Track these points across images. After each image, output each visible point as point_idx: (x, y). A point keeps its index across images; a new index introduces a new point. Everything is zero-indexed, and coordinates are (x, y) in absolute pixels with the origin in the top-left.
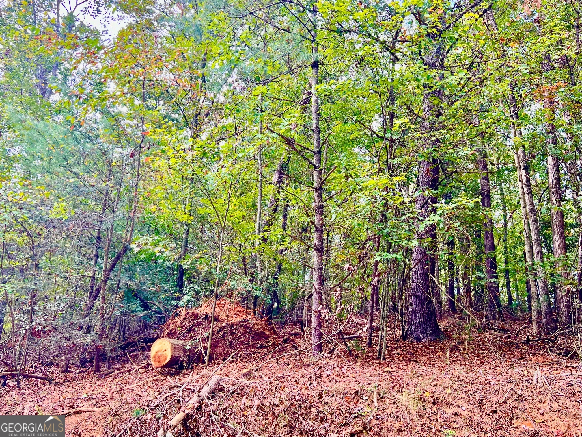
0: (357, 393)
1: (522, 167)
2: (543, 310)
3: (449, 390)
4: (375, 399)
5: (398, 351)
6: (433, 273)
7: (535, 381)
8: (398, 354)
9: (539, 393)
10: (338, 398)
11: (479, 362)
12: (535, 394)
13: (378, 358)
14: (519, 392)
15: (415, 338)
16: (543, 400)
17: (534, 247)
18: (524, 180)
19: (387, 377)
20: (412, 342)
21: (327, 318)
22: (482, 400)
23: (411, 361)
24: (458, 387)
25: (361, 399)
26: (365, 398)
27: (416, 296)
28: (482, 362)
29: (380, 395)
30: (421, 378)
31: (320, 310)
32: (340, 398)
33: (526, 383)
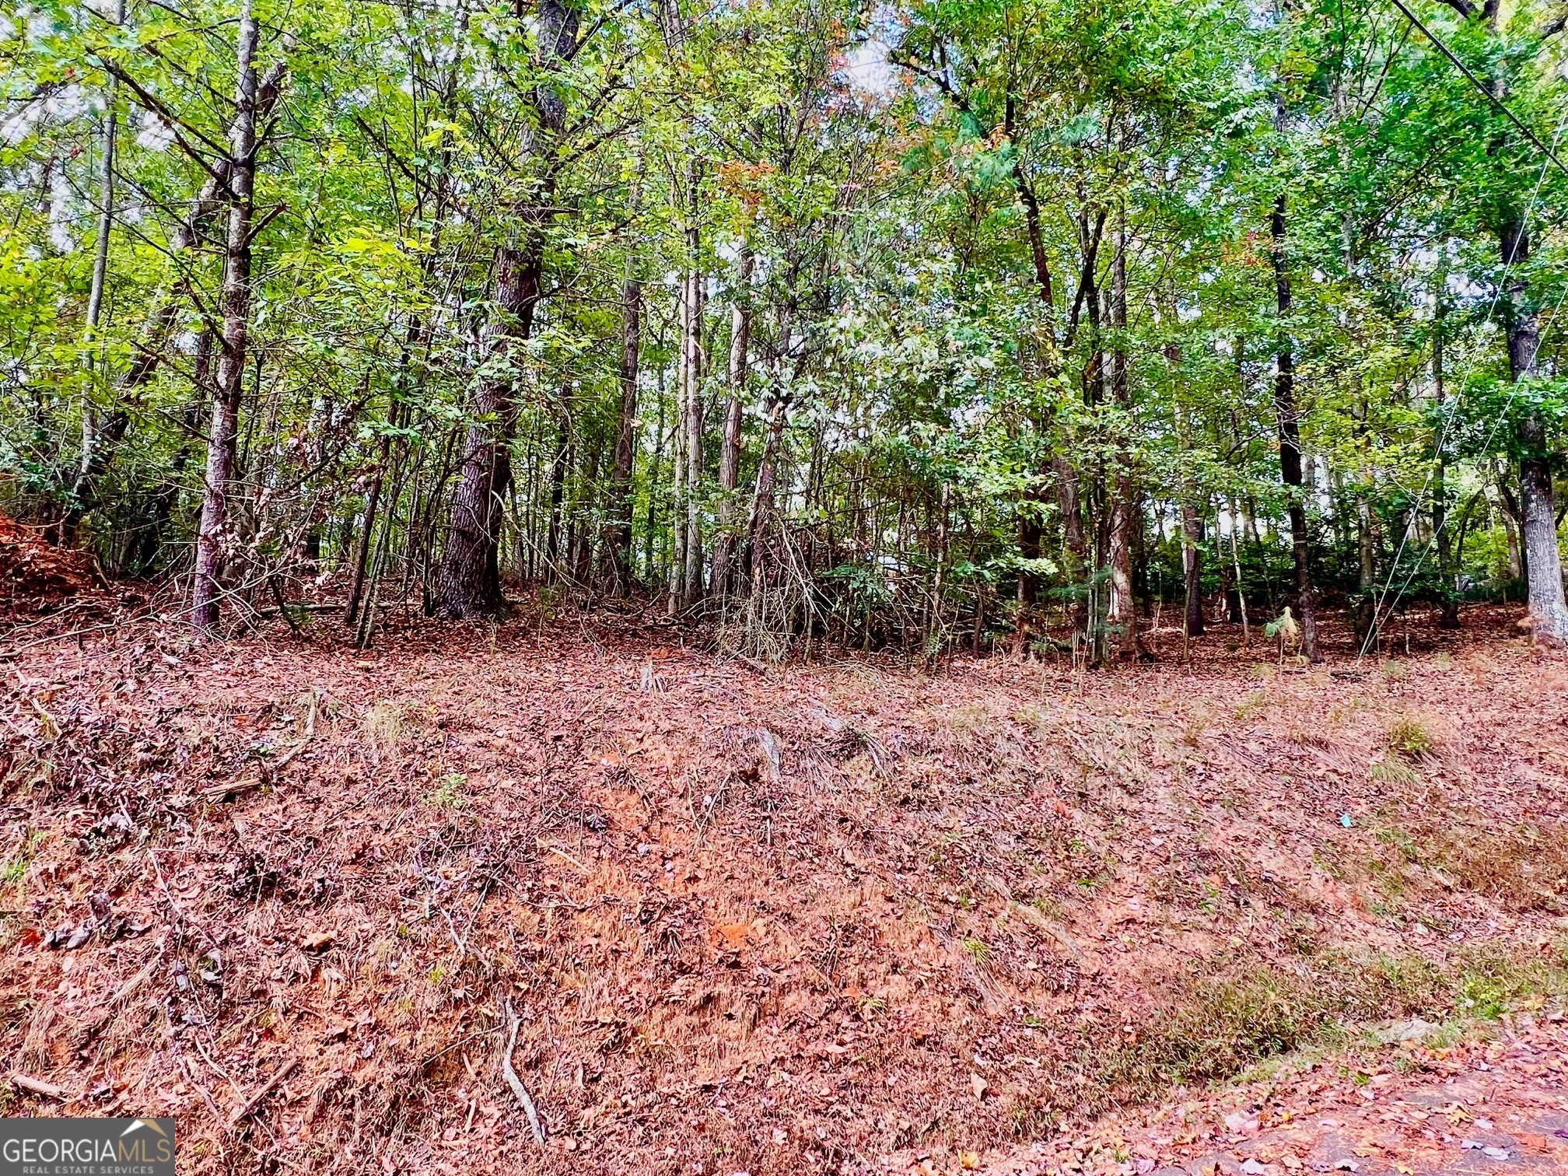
0: (268, 709)
1: (691, 331)
2: (689, 581)
3: (480, 702)
4: (310, 720)
5: (409, 634)
6: (500, 489)
7: (643, 685)
8: (406, 639)
9: (642, 705)
10: (216, 721)
11: (557, 655)
12: (636, 706)
13: (356, 646)
14: (610, 702)
15: (450, 612)
16: (647, 716)
17: (691, 473)
18: (691, 354)
19: (359, 678)
20: (442, 619)
21: (231, 552)
22: (539, 719)
23: (427, 651)
24: (499, 697)
25: (278, 720)
26: (287, 718)
27: (461, 533)
28: (562, 655)
29: (324, 712)
30: (430, 681)
31: (216, 535)
32: (221, 720)
33: (627, 689)
